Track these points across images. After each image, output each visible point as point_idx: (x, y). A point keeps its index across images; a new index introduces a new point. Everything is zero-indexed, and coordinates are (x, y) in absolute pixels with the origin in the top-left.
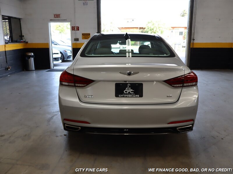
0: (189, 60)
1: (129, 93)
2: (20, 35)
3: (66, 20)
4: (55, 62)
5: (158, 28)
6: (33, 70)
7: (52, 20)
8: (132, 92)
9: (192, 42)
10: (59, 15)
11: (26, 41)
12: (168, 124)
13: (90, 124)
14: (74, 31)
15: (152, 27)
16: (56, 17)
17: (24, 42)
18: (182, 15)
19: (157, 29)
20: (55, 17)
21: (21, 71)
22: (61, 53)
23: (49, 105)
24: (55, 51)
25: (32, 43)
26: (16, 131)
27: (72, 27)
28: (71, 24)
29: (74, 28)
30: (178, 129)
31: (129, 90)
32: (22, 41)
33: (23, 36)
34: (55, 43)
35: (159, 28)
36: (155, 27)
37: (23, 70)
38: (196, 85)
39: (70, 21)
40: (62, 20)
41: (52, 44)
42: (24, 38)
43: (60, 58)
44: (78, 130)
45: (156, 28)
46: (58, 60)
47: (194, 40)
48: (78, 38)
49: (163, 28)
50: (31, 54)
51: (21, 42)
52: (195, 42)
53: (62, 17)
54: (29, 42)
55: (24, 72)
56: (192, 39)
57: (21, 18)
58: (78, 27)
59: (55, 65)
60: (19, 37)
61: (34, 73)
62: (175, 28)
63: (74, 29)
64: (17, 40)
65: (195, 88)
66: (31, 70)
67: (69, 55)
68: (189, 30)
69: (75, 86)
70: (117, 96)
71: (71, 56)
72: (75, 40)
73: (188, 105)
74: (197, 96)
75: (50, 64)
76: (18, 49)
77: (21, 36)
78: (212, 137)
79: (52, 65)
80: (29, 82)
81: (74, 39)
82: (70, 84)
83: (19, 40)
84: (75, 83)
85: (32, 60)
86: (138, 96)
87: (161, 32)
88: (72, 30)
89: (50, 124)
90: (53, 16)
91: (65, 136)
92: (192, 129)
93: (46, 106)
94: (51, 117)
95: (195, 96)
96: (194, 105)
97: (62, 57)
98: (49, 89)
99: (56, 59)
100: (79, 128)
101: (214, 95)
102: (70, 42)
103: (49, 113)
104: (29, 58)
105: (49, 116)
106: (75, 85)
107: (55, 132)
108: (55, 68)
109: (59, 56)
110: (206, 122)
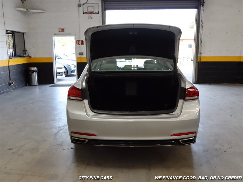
0: (197, 74)
2: (24, 49)
3: (71, 34)
4: (59, 77)
6: (36, 85)
7: (56, 34)
9: (199, 56)
10: (64, 29)
11: (30, 56)
12: (171, 136)
13: (97, 136)
14: (78, 46)
16: (60, 31)
17: (28, 56)
18: (191, 26)
21: (24, 86)
22: (65, 67)
23: (54, 120)
24: (59, 65)
25: (35, 58)
26: (24, 145)
27: (77, 41)
28: (75, 38)
29: (78, 42)
30: (181, 141)
32: (25, 55)
33: (27, 50)
34: (59, 57)
37: (26, 85)
38: (197, 99)
39: (75, 35)
40: (66, 34)
41: (56, 59)
42: (28, 53)
43: (64, 73)
44: (85, 143)
46: (62, 75)
47: (201, 53)
48: (82, 52)
50: (34, 69)
51: (25, 57)
52: (203, 55)
53: (67, 31)
54: (32, 57)
55: (27, 87)
56: (199, 52)
57: (25, 33)
59: (59, 80)
60: (23, 52)
61: (38, 88)
62: (183, 41)
64: (21, 55)
65: (196, 101)
66: (34, 85)
67: (72, 69)
68: (196, 44)
71: (75, 70)
72: (79, 55)
73: (191, 118)
74: (199, 109)
75: (54, 79)
76: (21, 64)
77: (25, 51)
78: (216, 149)
79: (55, 80)
80: (32, 97)
81: (79, 53)
82: (78, 98)
83: (22, 55)
85: (35, 74)
88: (77, 44)
89: (56, 138)
90: (57, 30)
91: (72, 149)
92: (195, 142)
93: (52, 121)
94: (57, 131)
95: (197, 109)
96: (196, 117)
97: (66, 72)
98: (54, 104)
99: (60, 74)
100: (86, 141)
101: (221, 110)
102: (75, 56)
103: (55, 128)
104: (33, 73)
105: (55, 131)
107: (62, 145)
108: (59, 83)
109: (63, 70)
110: (210, 135)
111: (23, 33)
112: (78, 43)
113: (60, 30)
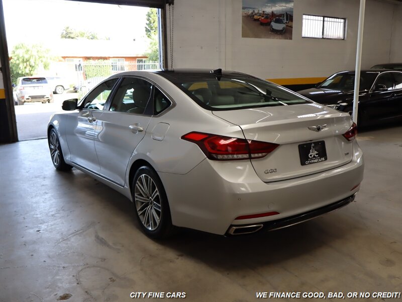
1: (314, 156)
5: (37, 57)
8: (316, 154)
12: (351, 190)
13: (279, 213)
15: (26, 57)
19: (36, 60)
31: (313, 153)
35: (41, 59)
36: (33, 56)
44: (257, 230)
45: (34, 59)
49: (47, 58)
62: (66, 59)
69: (250, 158)
70: (303, 164)
84: (250, 154)
86: (323, 159)
87: (43, 66)
106: (250, 156)
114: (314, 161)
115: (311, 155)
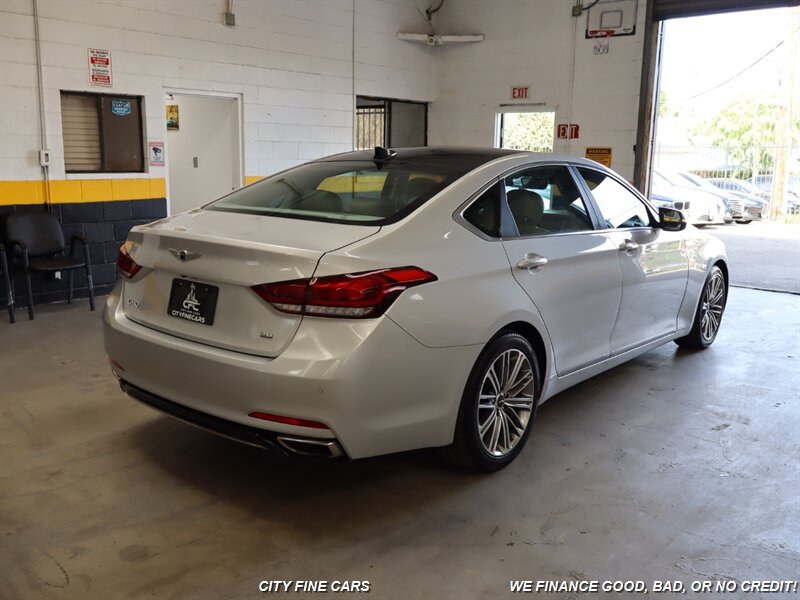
1: (191, 307)
3: (545, 105)
7: (505, 106)
8: (196, 306)
10: (526, 89)
12: (249, 415)
14: (562, 141)
16: (516, 95)
20: (514, 97)
27: (559, 126)
28: (556, 119)
29: (564, 129)
30: (284, 441)
31: (191, 301)
39: (556, 108)
40: (531, 104)
53: (534, 95)
57: (431, 103)
58: (577, 128)
63: (563, 134)
86: (203, 319)
88: (559, 136)
90: (509, 93)
111: (426, 105)
112: (562, 131)
113: (517, 91)
114: (186, 316)
115: (187, 304)
